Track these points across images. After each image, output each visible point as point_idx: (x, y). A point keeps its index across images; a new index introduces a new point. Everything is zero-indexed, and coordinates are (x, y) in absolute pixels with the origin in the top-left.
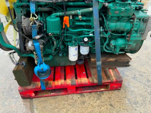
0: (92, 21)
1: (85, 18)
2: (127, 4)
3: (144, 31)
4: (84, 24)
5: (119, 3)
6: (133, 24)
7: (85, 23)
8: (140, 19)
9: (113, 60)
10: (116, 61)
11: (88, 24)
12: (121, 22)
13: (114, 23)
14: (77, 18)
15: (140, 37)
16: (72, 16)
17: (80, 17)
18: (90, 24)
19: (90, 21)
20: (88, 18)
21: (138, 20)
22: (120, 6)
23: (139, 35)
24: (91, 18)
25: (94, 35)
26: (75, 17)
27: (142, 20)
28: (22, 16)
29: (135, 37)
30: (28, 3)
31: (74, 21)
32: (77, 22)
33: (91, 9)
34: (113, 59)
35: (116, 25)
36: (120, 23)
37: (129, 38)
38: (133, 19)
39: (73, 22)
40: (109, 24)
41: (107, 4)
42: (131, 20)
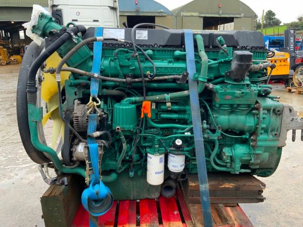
0: (188, 112)
1: (176, 107)
2: (244, 85)
3: (279, 130)
4: (175, 116)
5: (230, 84)
6: (258, 118)
7: (177, 116)
8: (269, 110)
9: (231, 187)
10: (237, 189)
11: (181, 116)
12: (237, 115)
13: (225, 115)
14: (163, 107)
15: (274, 140)
16: (155, 104)
17: (169, 104)
18: (186, 117)
19: (184, 112)
20: (182, 108)
21: (266, 112)
22: (232, 88)
23: (271, 137)
24: (187, 108)
25: (192, 135)
26: (160, 106)
27: (272, 111)
28: (75, 99)
29: (265, 140)
30: (89, 81)
31: (159, 111)
32: (163, 114)
33: (186, 93)
34: (231, 184)
35: (229, 119)
36: (235, 115)
37: (254, 143)
38: (257, 109)
39: (157, 114)
40: (217, 117)
41: (211, 86)
42: (254, 111)
